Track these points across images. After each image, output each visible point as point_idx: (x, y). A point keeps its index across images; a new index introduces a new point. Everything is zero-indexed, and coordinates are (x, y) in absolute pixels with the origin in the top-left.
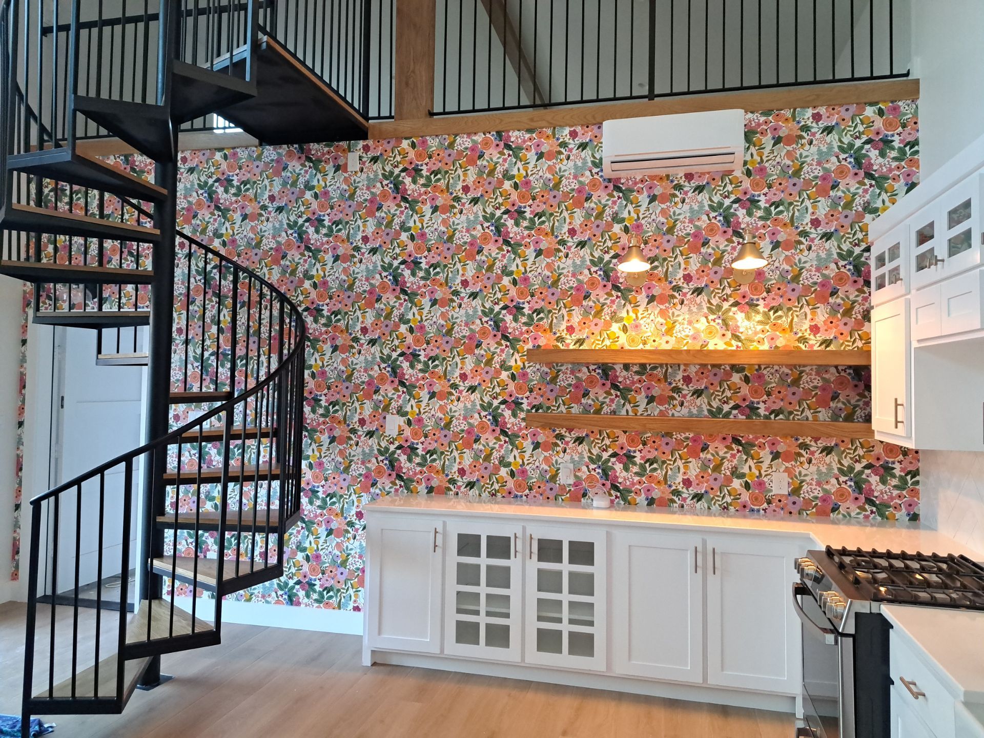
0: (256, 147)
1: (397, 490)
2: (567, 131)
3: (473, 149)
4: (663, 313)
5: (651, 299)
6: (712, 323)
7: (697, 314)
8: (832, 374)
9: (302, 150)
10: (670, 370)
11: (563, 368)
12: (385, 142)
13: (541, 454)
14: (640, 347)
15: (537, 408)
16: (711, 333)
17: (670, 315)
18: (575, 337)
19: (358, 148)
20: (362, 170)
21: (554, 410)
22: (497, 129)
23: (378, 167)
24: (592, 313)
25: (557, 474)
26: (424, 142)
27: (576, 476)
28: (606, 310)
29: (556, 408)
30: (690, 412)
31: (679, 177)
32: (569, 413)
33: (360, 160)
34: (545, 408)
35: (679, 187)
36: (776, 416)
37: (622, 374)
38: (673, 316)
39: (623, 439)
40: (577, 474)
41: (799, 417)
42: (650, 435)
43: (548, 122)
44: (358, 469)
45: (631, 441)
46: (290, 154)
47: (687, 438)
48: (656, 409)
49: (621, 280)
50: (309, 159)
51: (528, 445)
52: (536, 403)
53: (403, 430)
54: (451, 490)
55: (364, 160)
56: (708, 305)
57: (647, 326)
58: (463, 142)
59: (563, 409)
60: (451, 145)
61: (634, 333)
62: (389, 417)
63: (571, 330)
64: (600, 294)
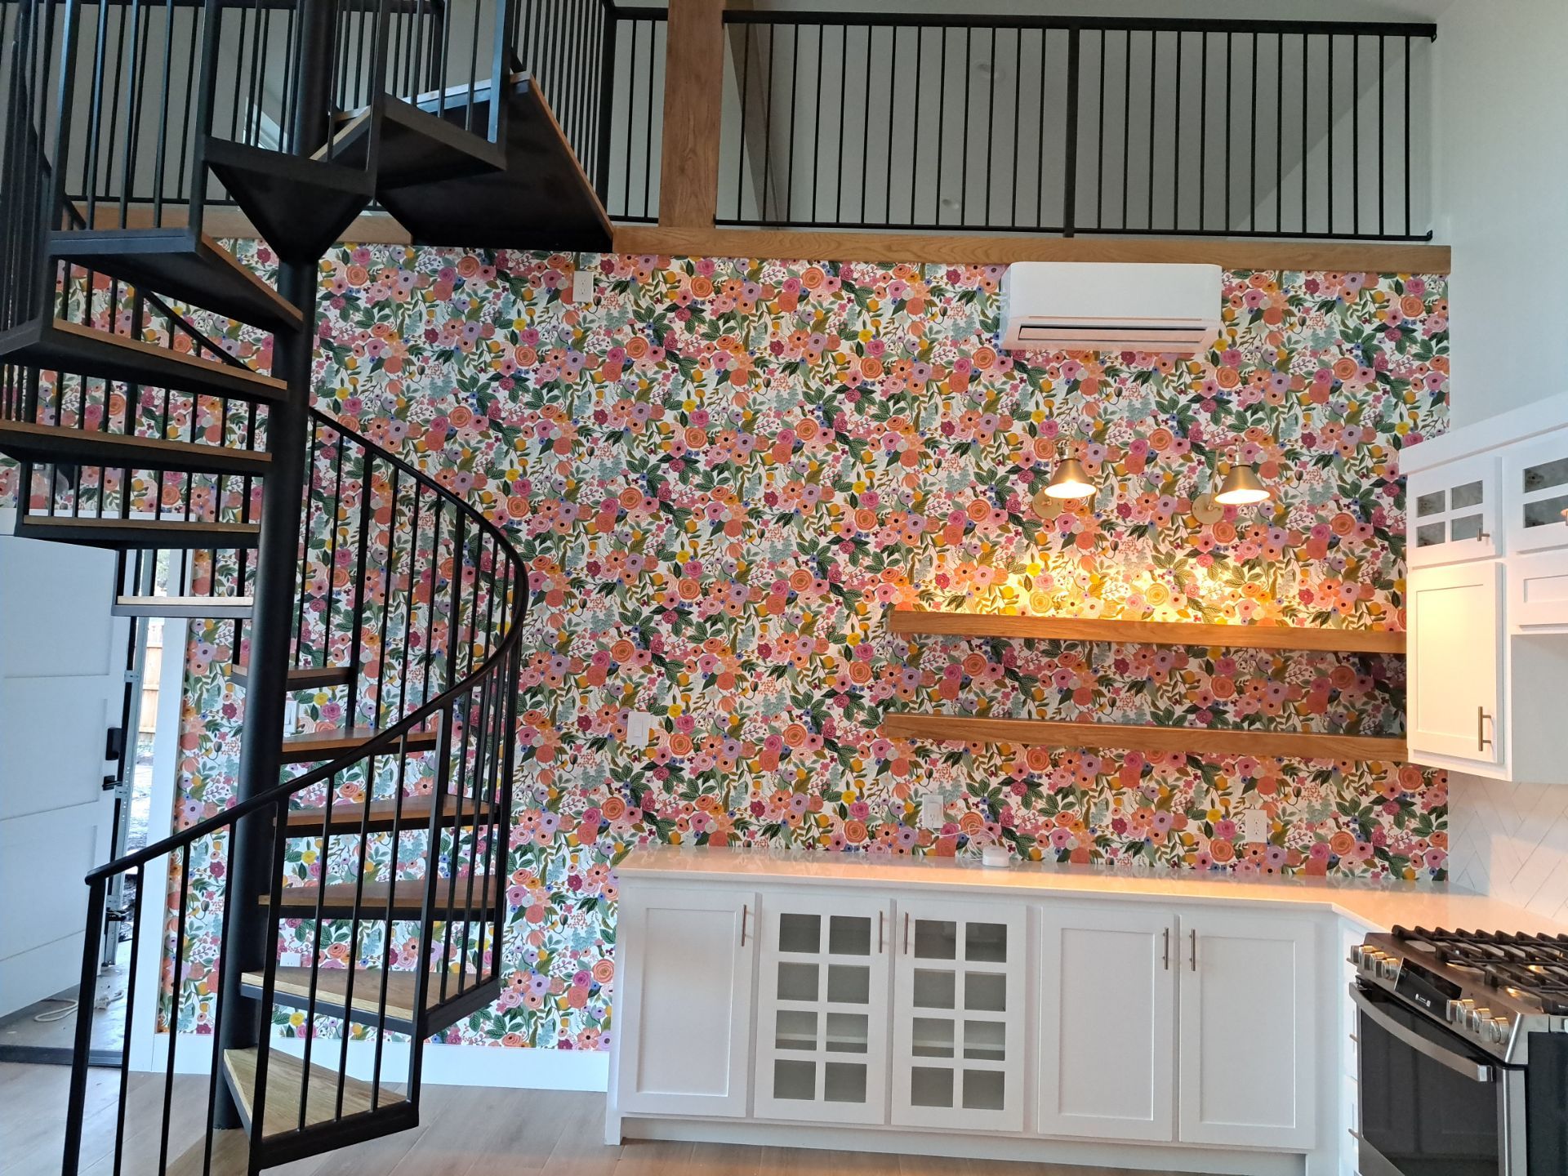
0: (405, 246)
1: (643, 840)
2: (943, 270)
3: (790, 285)
4: (1086, 562)
5: (1069, 539)
6: (1159, 581)
7: (1137, 565)
8: (1330, 663)
9: (490, 259)
10: (1096, 650)
11: (930, 642)
12: (641, 260)
13: (891, 780)
14: (1051, 612)
15: (887, 704)
16: (1157, 595)
17: (1098, 565)
18: (949, 592)
19: (593, 265)
20: (598, 302)
21: (914, 709)
22: (831, 258)
23: (626, 299)
24: (978, 556)
25: (916, 813)
26: (708, 267)
27: (946, 815)
28: (999, 552)
29: (916, 706)
30: (1124, 715)
31: (1113, 356)
32: (938, 713)
33: (595, 284)
34: (899, 705)
35: (1112, 372)
36: (1250, 725)
37: (1022, 655)
38: (1102, 568)
39: (1022, 757)
40: (949, 811)
41: (1284, 727)
42: (1064, 750)
43: (915, 254)
44: (573, 804)
45: (1035, 759)
46: (468, 264)
47: (1120, 756)
48: (1073, 710)
49: (1023, 508)
50: (503, 276)
51: (870, 765)
52: (884, 696)
53: (658, 738)
54: (739, 839)
55: (602, 285)
56: (1154, 553)
57: (1062, 581)
58: (774, 272)
59: (928, 707)
60: (754, 275)
61: (1041, 591)
62: (632, 715)
63: (942, 581)
64: (989, 528)
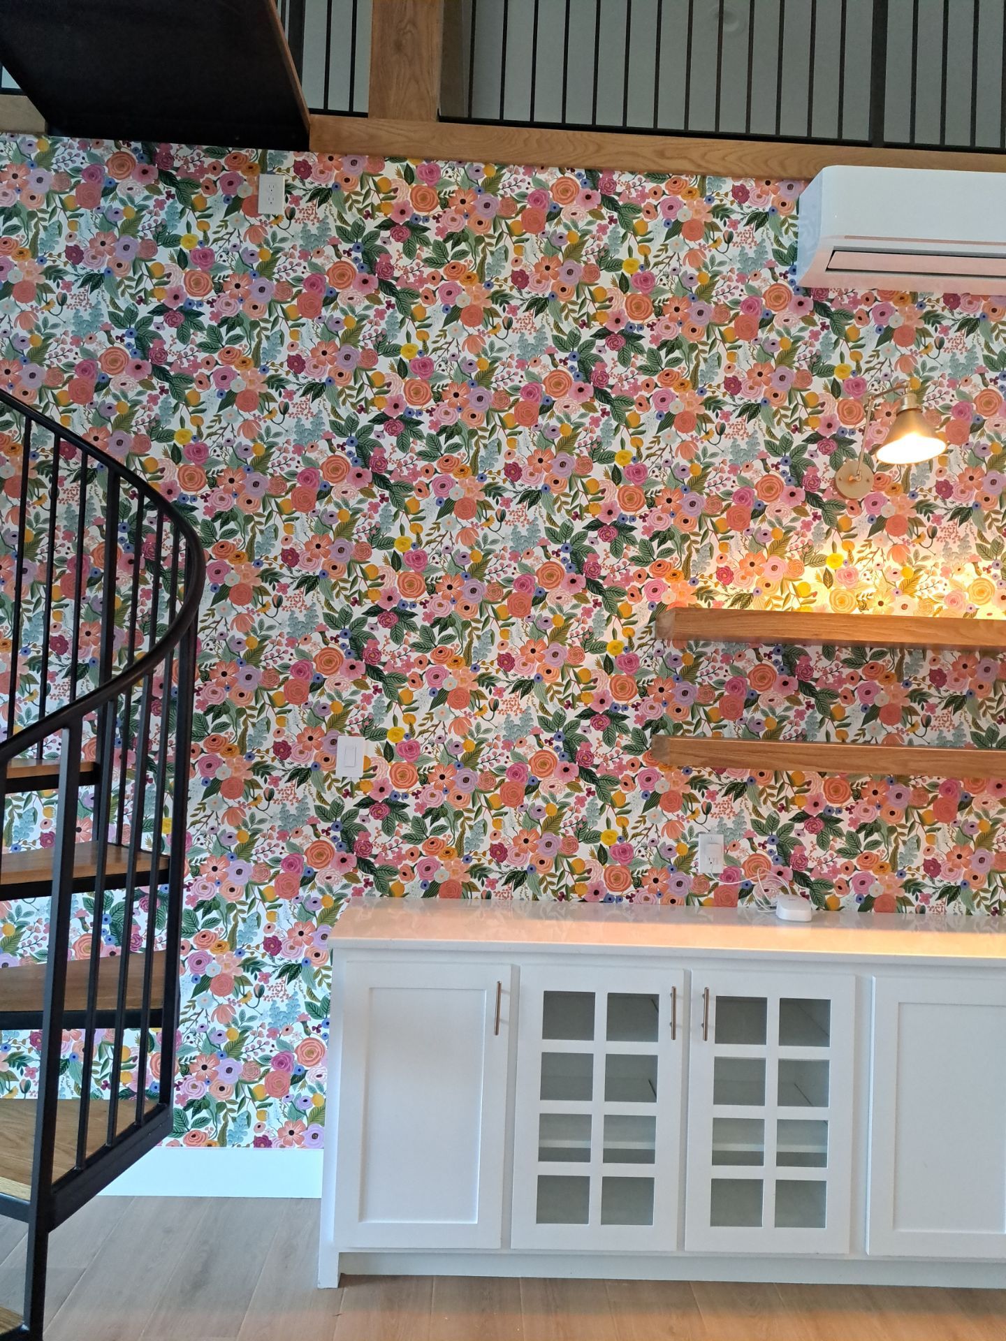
0: (38, 135)
1: (358, 892)
2: (728, 185)
3: (536, 199)
4: (897, 551)
5: (878, 524)
6: (984, 575)
7: (958, 556)
9: (151, 156)
10: (907, 659)
11: (709, 650)
12: (346, 162)
13: (661, 816)
14: (857, 612)
15: (655, 726)
16: (981, 592)
17: (912, 556)
18: (733, 589)
19: (284, 167)
20: (291, 215)
21: (689, 731)
22: (590, 164)
23: (328, 211)
24: (768, 545)
25: (691, 855)
26: (433, 172)
27: (727, 858)
28: (794, 540)
29: (692, 728)
30: (940, 737)
31: (934, 298)
32: (717, 736)
33: (288, 192)
34: (670, 727)
35: (933, 318)
37: (819, 665)
38: (916, 559)
39: (818, 788)
40: (730, 853)
42: (867, 779)
43: (693, 163)
44: (269, 849)
45: (834, 791)
46: (121, 163)
47: (935, 786)
48: (880, 731)
49: (823, 486)
50: (167, 178)
51: (635, 798)
52: (653, 716)
53: (375, 768)
54: (476, 889)
55: (296, 193)
56: (979, 541)
57: (869, 576)
58: (517, 182)
59: (706, 728)
60: (491, 185)
61: (843, 588)
62: (343, 740)
63: (725, 575)
64: (781, 510)
